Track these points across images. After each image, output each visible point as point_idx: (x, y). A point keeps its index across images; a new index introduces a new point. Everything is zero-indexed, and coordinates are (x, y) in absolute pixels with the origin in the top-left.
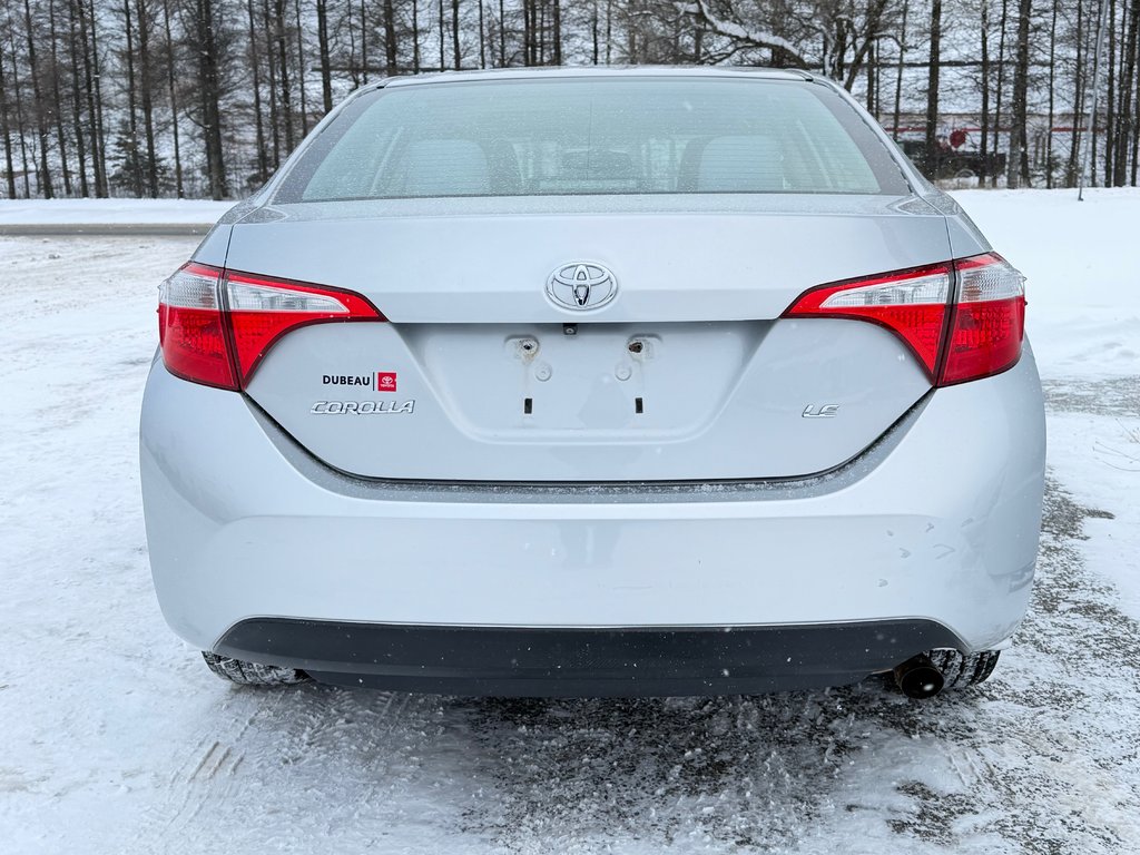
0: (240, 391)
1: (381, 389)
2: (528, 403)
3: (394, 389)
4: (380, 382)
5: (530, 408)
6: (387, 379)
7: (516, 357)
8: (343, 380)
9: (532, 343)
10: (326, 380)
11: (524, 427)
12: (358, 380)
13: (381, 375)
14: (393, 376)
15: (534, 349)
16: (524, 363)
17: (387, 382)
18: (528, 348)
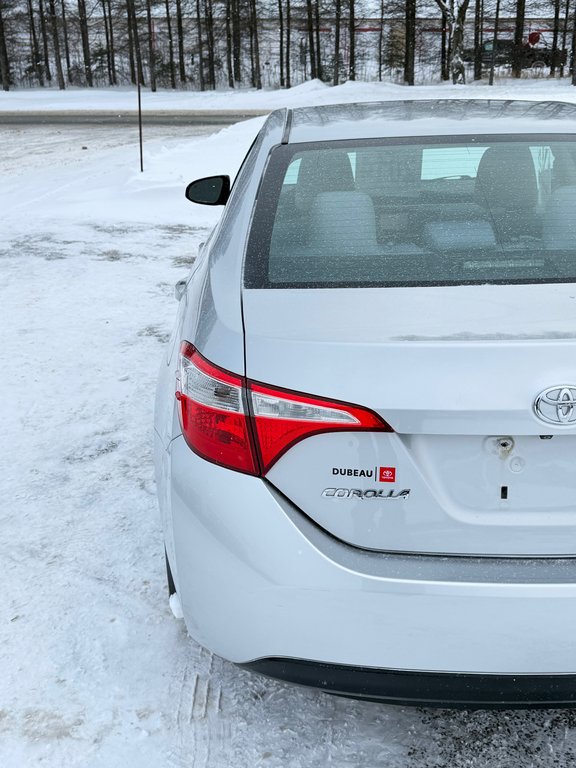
0: (259, 477)
1: (381, 480)
2: (504, 490)
3: (393, 481)
4: (381, 474)
5: (506, 494)
6: (388, 473)
7: (495, 452)
8: (349, 472)
9: (509, 442)
10: (336, 471)
11: (501, 510)
12: (362, 473)
13: (383, 470)
14: (393, 470)
15: (508, 447)
16: (501, 458)
17: (388, 474)
18: (504, 445)
